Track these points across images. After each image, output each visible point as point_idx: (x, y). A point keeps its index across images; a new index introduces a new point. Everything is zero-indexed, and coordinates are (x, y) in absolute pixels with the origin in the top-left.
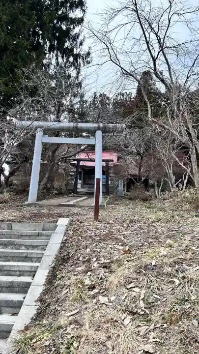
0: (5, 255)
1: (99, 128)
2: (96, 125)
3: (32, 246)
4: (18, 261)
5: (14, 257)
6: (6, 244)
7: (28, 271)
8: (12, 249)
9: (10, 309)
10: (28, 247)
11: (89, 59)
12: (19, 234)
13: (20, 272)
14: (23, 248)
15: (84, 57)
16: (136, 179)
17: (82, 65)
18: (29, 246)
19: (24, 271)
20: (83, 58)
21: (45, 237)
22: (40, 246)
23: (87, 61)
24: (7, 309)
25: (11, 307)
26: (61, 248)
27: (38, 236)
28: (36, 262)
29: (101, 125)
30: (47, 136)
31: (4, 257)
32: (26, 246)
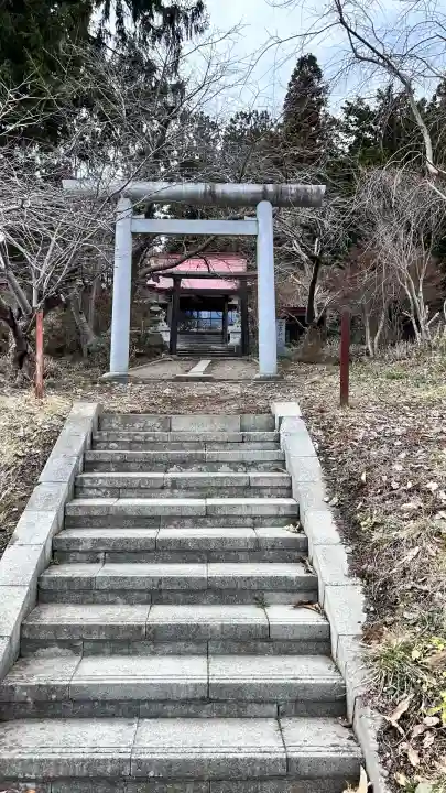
0: (198, 483)
1: (265, 196)
2: (258, 188)
3: (244, 463)
4: (230, 496)
5: (221, 488)
6: (184, 462)
7: (270, 517)
8: (200, 470)
9: (283, 594)
10: (233, 466)
11: (200, 22)
12: (201, 439)
13: (254, 518)
14: (225, 467)
15: (189, 14)
16: (301, 319)
17: (185, 37)
18: (237, 463)
19: (263, 517)
20: (186, 17)
21: (258, 445)
22: (262, 462)
23: (197, 27)
24: (277, 596)
25: (286, 591)
26: (326, 465)
27: (243, 442)
28: (269, 496)
29: (270, 188)
30: (143, 216)
31: (198, 488)
32: (230, 463)
